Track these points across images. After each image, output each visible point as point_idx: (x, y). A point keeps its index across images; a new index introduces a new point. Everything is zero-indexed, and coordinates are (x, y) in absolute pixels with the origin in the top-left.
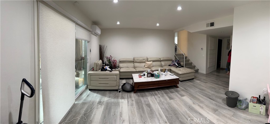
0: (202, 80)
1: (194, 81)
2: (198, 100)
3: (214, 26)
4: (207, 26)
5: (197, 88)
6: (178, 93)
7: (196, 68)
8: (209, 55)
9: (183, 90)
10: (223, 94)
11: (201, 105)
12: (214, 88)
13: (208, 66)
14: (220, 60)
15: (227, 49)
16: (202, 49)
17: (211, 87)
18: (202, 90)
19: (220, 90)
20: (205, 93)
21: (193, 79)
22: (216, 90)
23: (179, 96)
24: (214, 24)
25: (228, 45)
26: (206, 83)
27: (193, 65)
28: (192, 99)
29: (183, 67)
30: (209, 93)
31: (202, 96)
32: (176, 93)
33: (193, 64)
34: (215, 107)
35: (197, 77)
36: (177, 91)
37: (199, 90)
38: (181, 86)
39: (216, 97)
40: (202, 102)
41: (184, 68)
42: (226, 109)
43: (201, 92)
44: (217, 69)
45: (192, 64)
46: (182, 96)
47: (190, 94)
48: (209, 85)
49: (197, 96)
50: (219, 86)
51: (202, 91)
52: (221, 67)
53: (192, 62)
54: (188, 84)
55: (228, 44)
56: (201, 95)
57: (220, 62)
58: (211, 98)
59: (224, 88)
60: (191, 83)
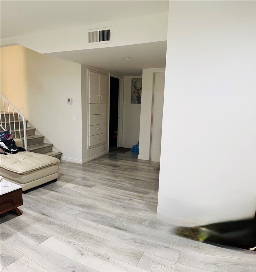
0: (78, 180)
1: (60, 186)
2: (89, 237)
3: (108, 39)
4: (91, 38)
5: (73, 204)
6: (26, 233)
7: (55, 151)
8: (88, 117)
9: (38, 220)
10: (141, 210)
11: (102, 251)
12: (118, 198)
13: (88, 145)
14: (116, 129)
15: (131, 103)
16: (69, 100)
17: (107, 195)
18: (88, 207)
19: (132, 203)
20: (98, 215)
21: (55, 181)
22: (122, 202)
23: (32, 242)
24: (111, 36)
25: (134, 92)
26: (90, 186)
27: (45, 142)
28: (71, 240)
29: (22, 150)
30: (108, 212)
31: (94, 224)
32: (19, 234)
33: (47, 140)
34: (134, 248)
35: (63, 175)
36: (20, 228)
37: (81, 209)
38: (30, 208)
39: (129, 219)
40: (100, 242)
41: (27, 153)
42: (160, 246)
43: (87, 213)
44: (110, 151)
45: (43, 140)
46: (40, 238)
47: (60, 226)
48: (100, 190)
49: (81, 228)
50: (128, 192)
51: (88, 211)
52: (118, 146)
53: (44, 135)
54: (45, 197)
55: (134, 90)
56: (90, 223)
57: (117, 134)
58: (117, 224)
59: (140, 197)
60: (52, 192)
